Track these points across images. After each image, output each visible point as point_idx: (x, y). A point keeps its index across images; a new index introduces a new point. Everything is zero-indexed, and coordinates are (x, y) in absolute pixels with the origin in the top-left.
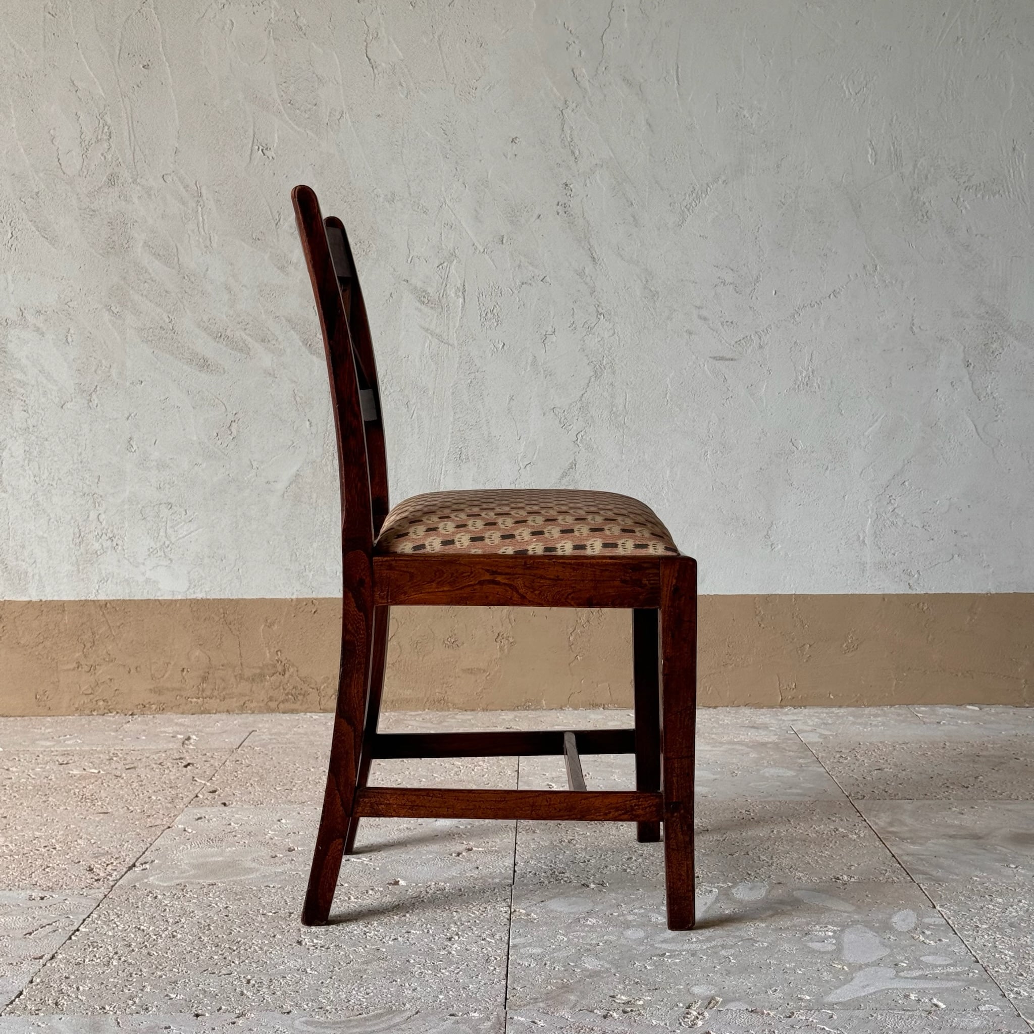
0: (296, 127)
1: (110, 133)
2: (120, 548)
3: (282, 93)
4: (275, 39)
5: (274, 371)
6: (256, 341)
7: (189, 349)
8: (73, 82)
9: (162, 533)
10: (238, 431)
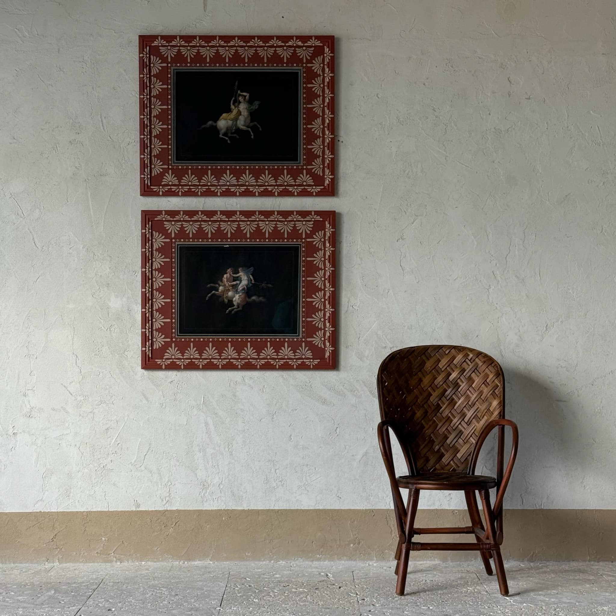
0: (368, 296)
2: (285, 485)
5: (356, 404)
6: (348, 391)
7: (318, 395)
9: (304, 479)
10: (340, 432)
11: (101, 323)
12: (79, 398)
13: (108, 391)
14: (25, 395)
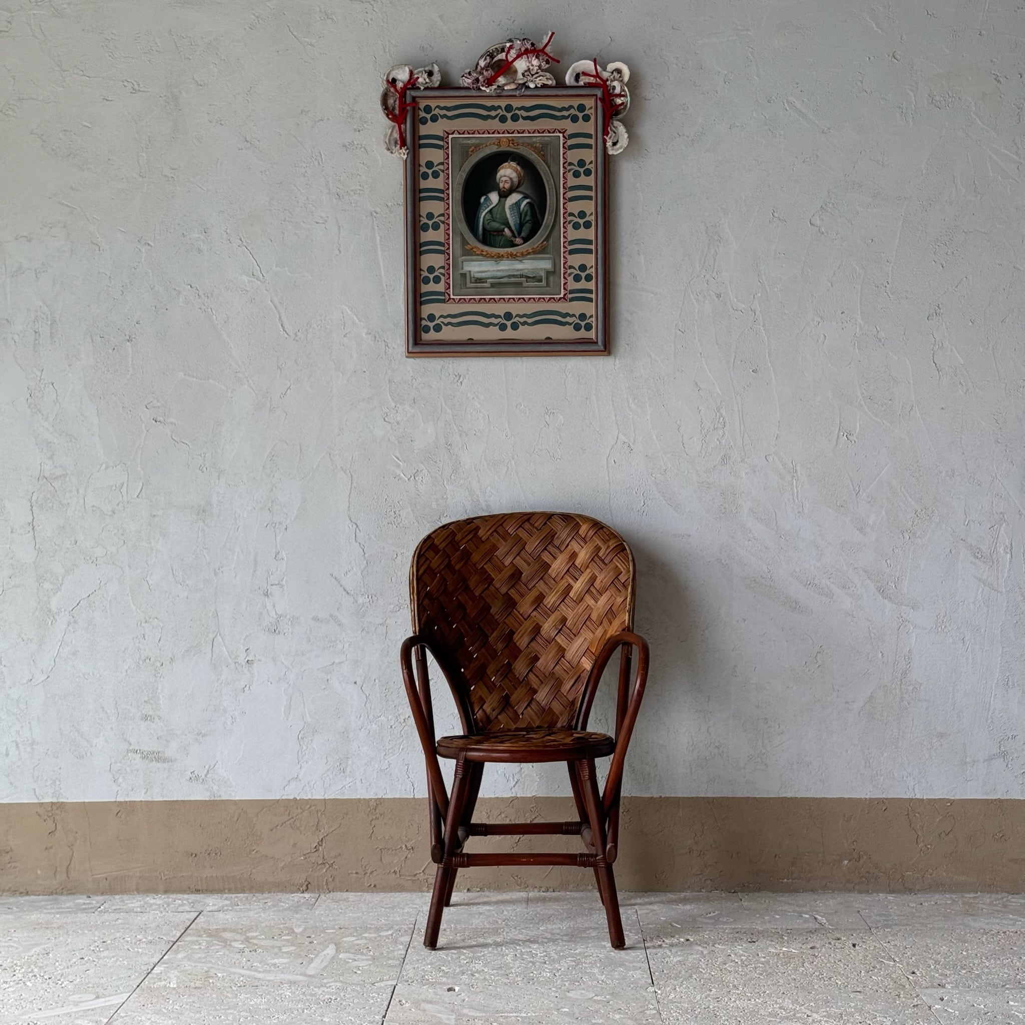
0: (874, 418)
1: (724, 423)
3: (864, 391)
4: (858, 349)
5: (853, 612)
6: (838, 588)
7: (783, 594)
8: (696, 383)
9: (760, 743)
10: (823, 661)
11: (399, 466)
12: (361, 600)
14: (266, 595)
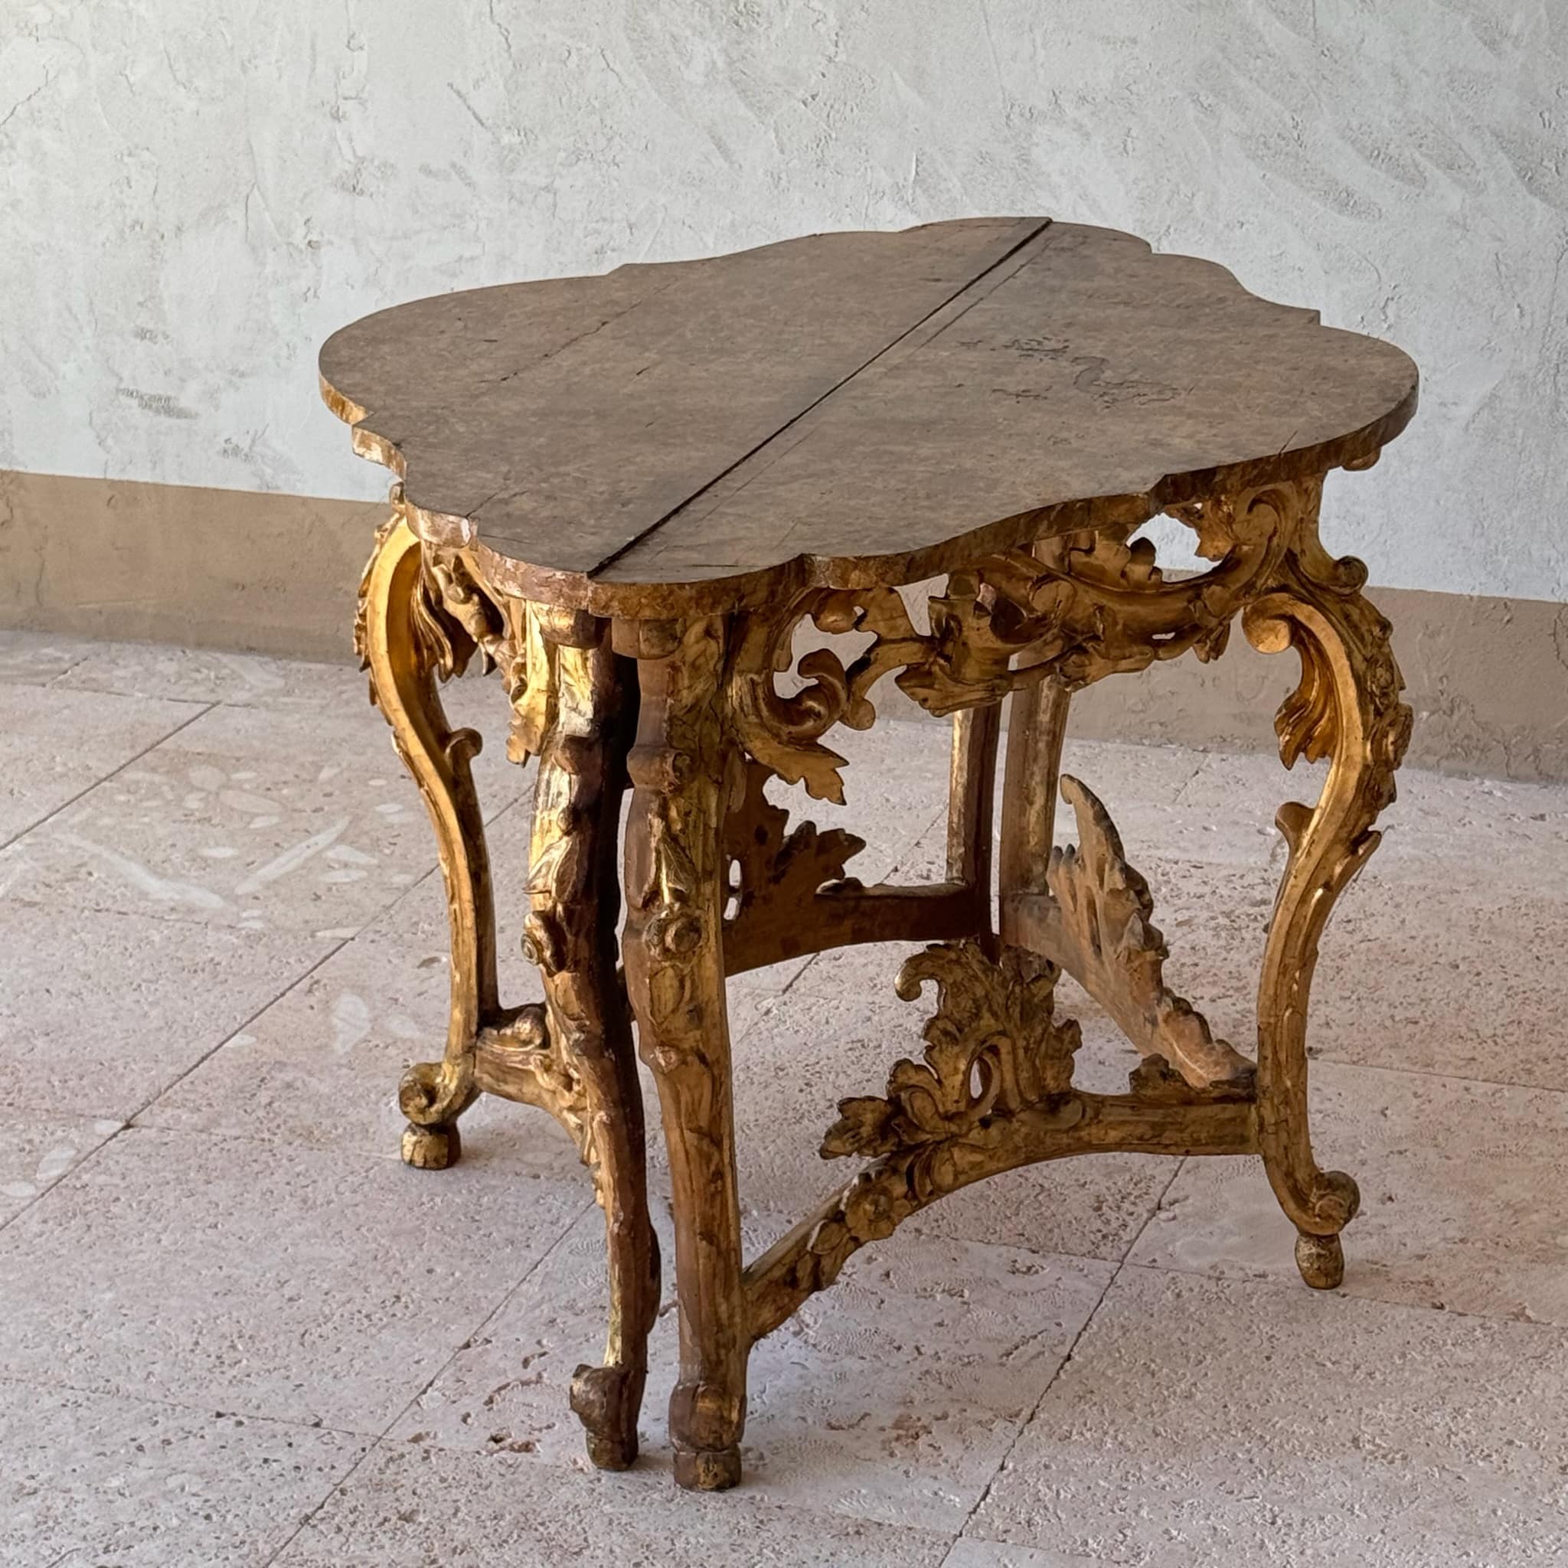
5: (1465, 218)
6: (1438, 166)
7: (1323, 174)
10: (1398, 316)
12: (506, 139)
13: (598, 119)
14: (336, 117)
